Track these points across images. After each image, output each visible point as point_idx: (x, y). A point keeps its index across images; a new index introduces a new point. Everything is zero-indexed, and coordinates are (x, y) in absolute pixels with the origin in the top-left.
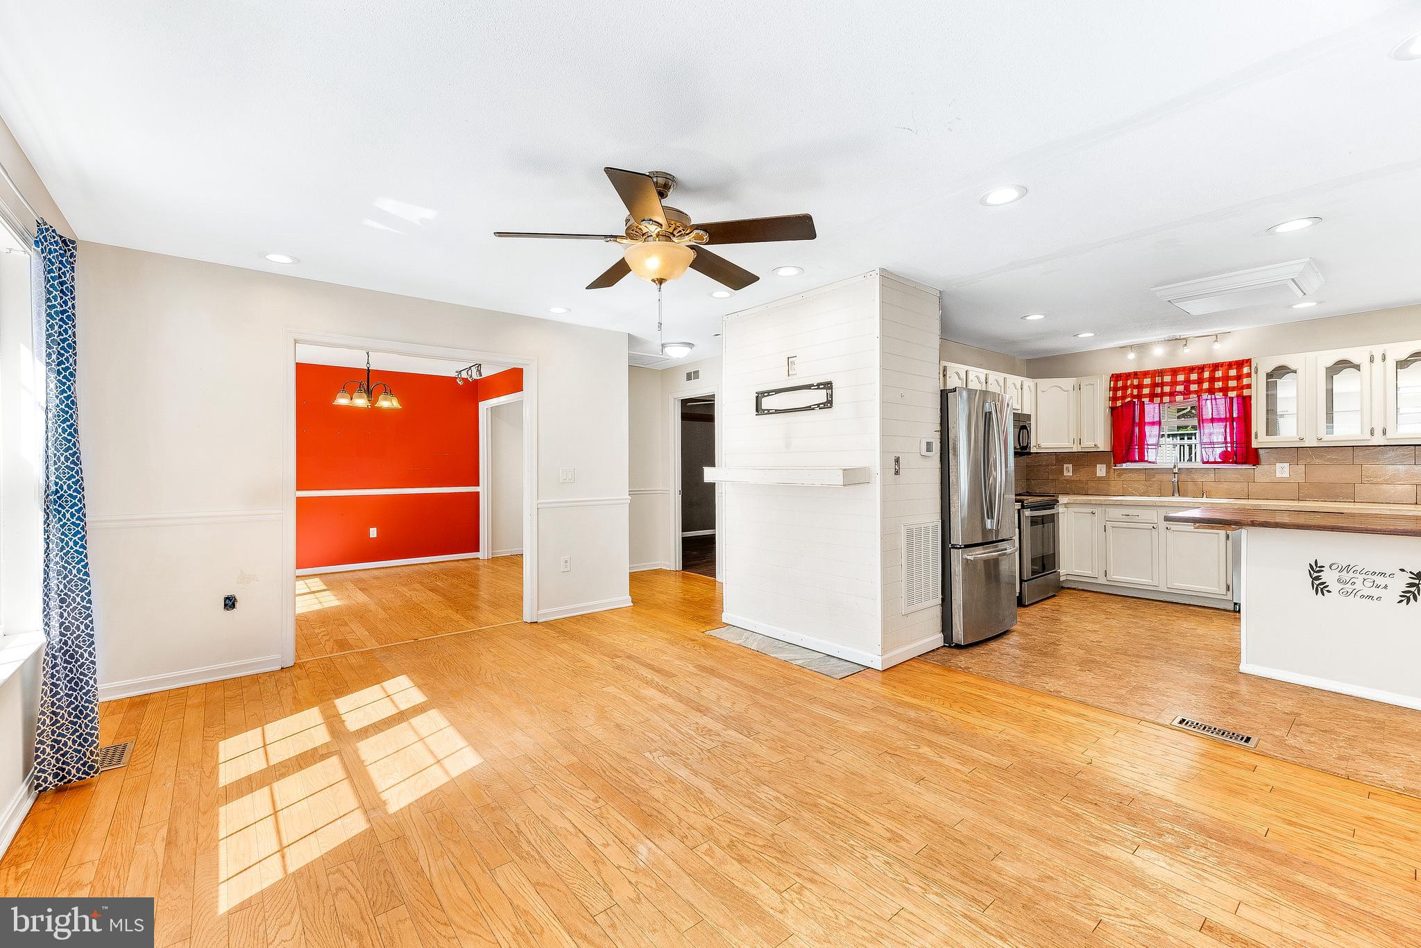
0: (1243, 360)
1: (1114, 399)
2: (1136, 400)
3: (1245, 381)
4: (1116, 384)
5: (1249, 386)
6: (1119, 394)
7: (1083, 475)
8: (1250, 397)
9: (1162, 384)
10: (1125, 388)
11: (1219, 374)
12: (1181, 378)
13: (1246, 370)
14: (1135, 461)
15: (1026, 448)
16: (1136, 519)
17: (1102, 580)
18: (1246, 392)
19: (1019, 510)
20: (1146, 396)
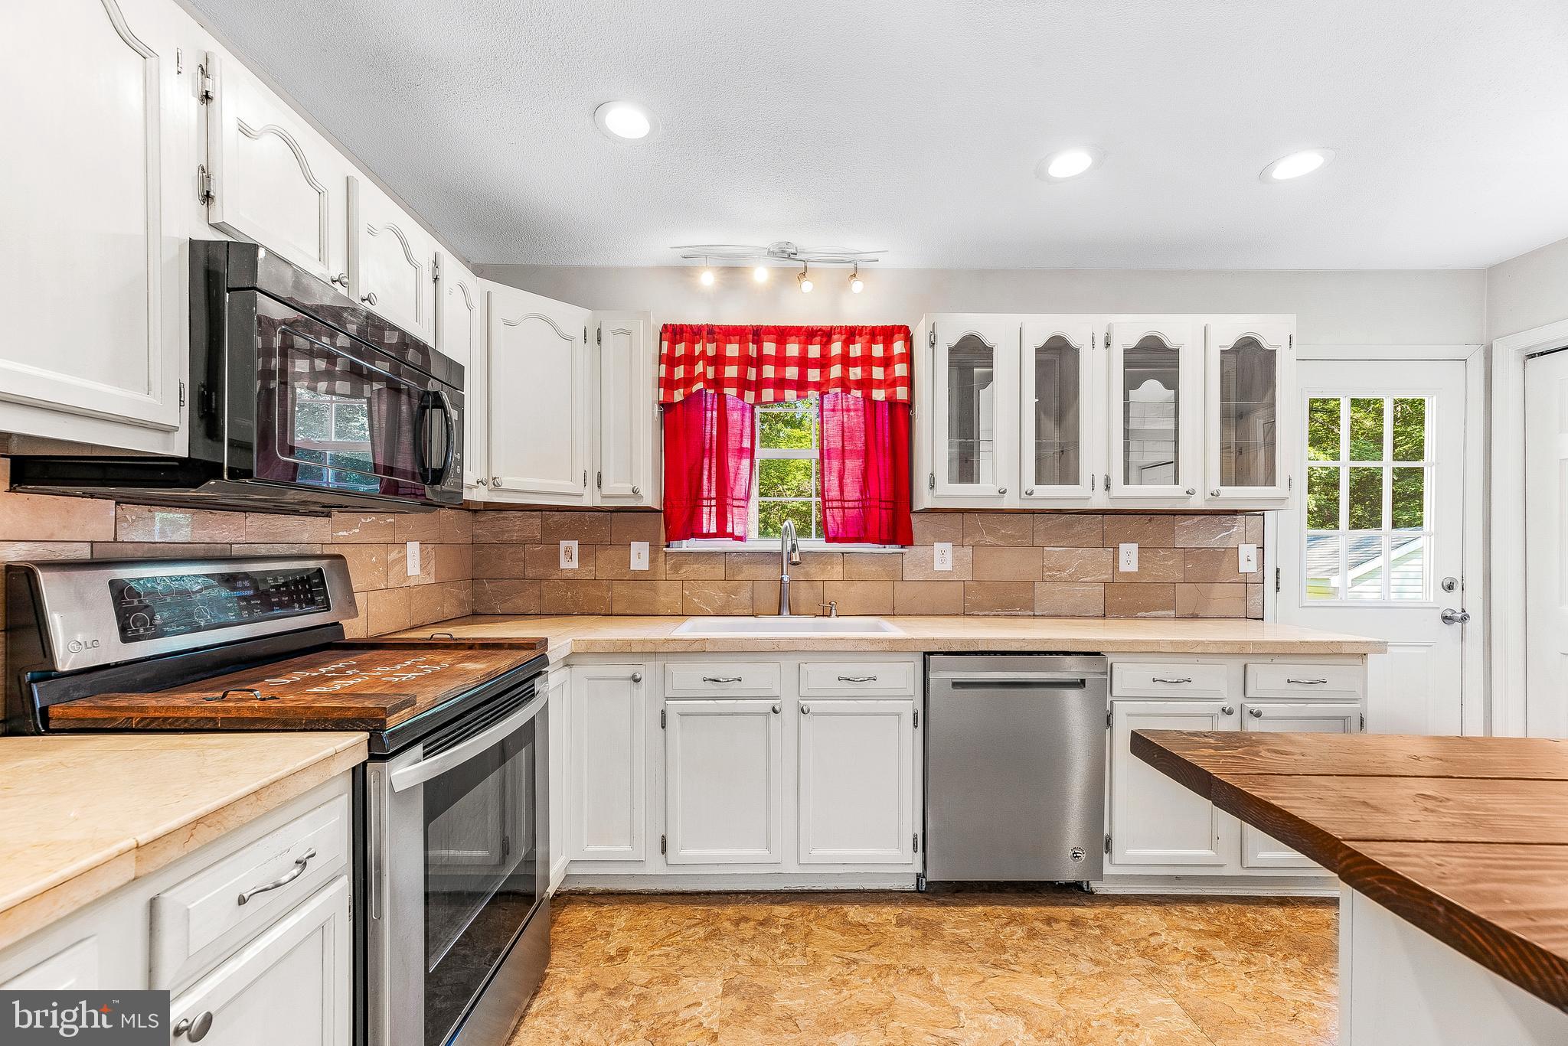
0: (893, 327)
1: (668, 383)
2: (711, 391)
3: (900, 370)
4: (672, 349)
5: (909, 381)
6: (679, 372)
7: (604, 566)
8: (909, 405)
9: (760, 361)
10: (690, 360)
11: (856, 350)
12: (793, 350)
13: (898, 347)
14: (709, 536)
15: (439, 476)
16: (734, 689)
17: (655, 866)
18: (901, 393)
19: (359, 775)
20: (731, 382)
